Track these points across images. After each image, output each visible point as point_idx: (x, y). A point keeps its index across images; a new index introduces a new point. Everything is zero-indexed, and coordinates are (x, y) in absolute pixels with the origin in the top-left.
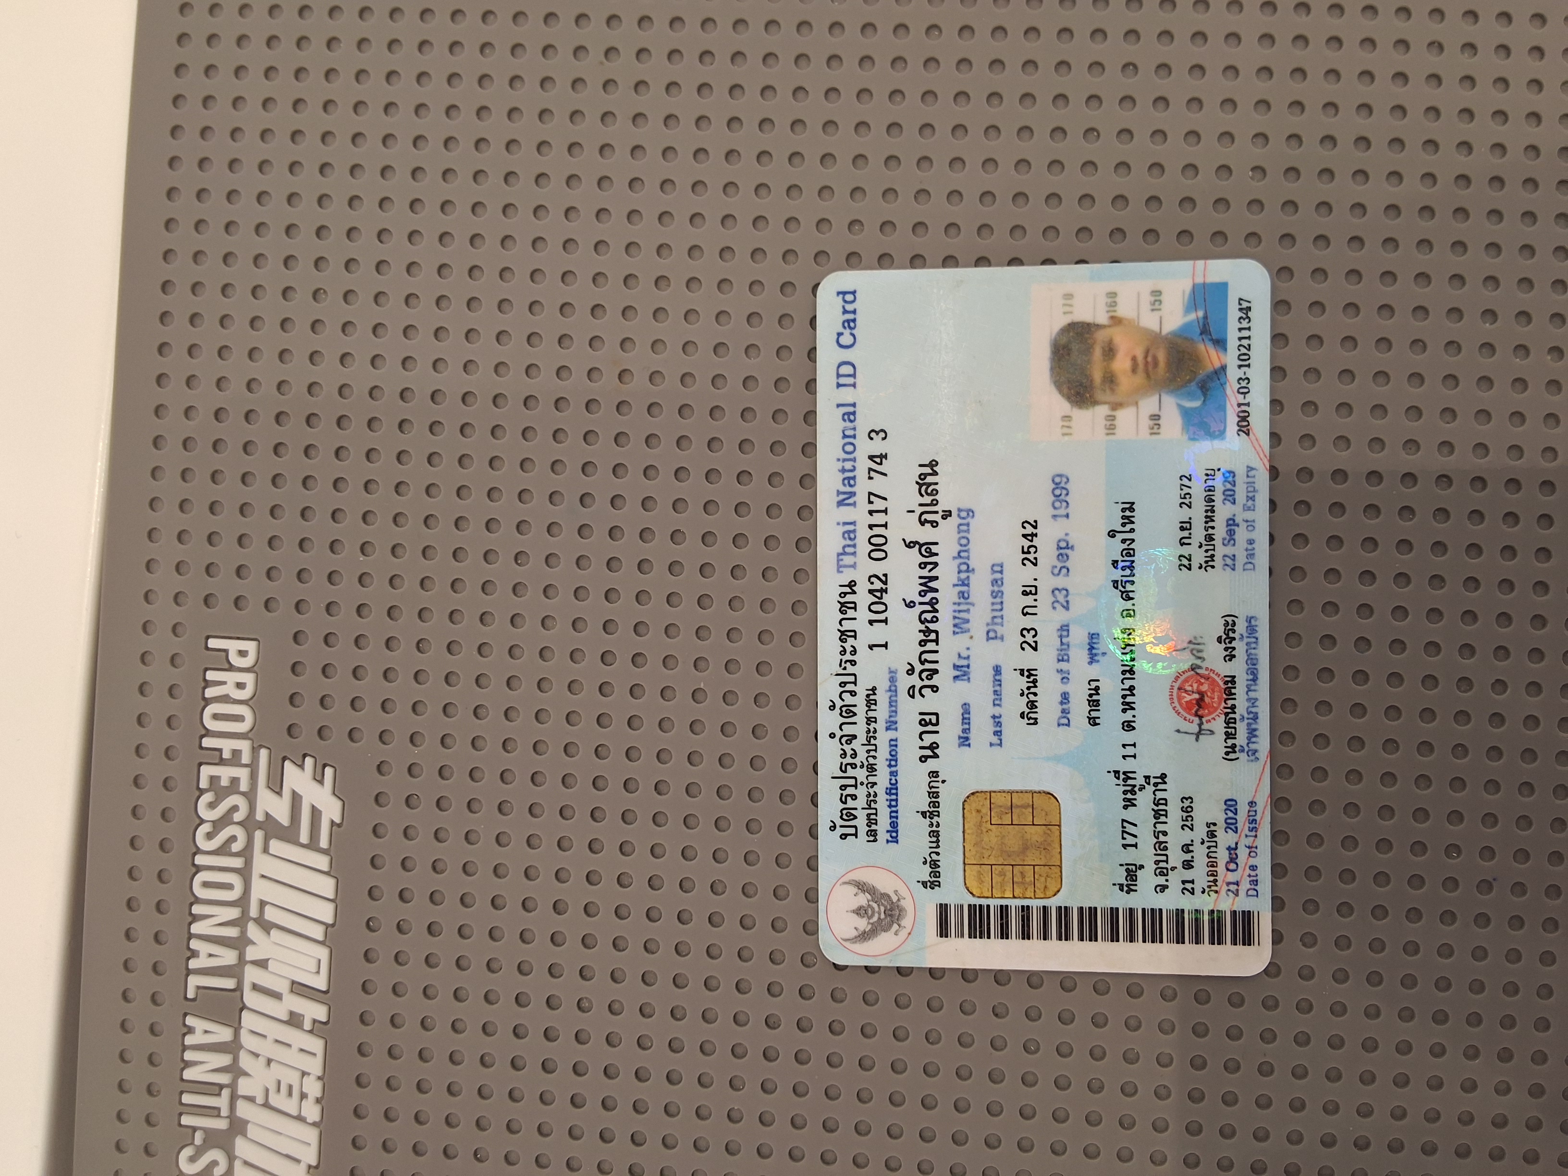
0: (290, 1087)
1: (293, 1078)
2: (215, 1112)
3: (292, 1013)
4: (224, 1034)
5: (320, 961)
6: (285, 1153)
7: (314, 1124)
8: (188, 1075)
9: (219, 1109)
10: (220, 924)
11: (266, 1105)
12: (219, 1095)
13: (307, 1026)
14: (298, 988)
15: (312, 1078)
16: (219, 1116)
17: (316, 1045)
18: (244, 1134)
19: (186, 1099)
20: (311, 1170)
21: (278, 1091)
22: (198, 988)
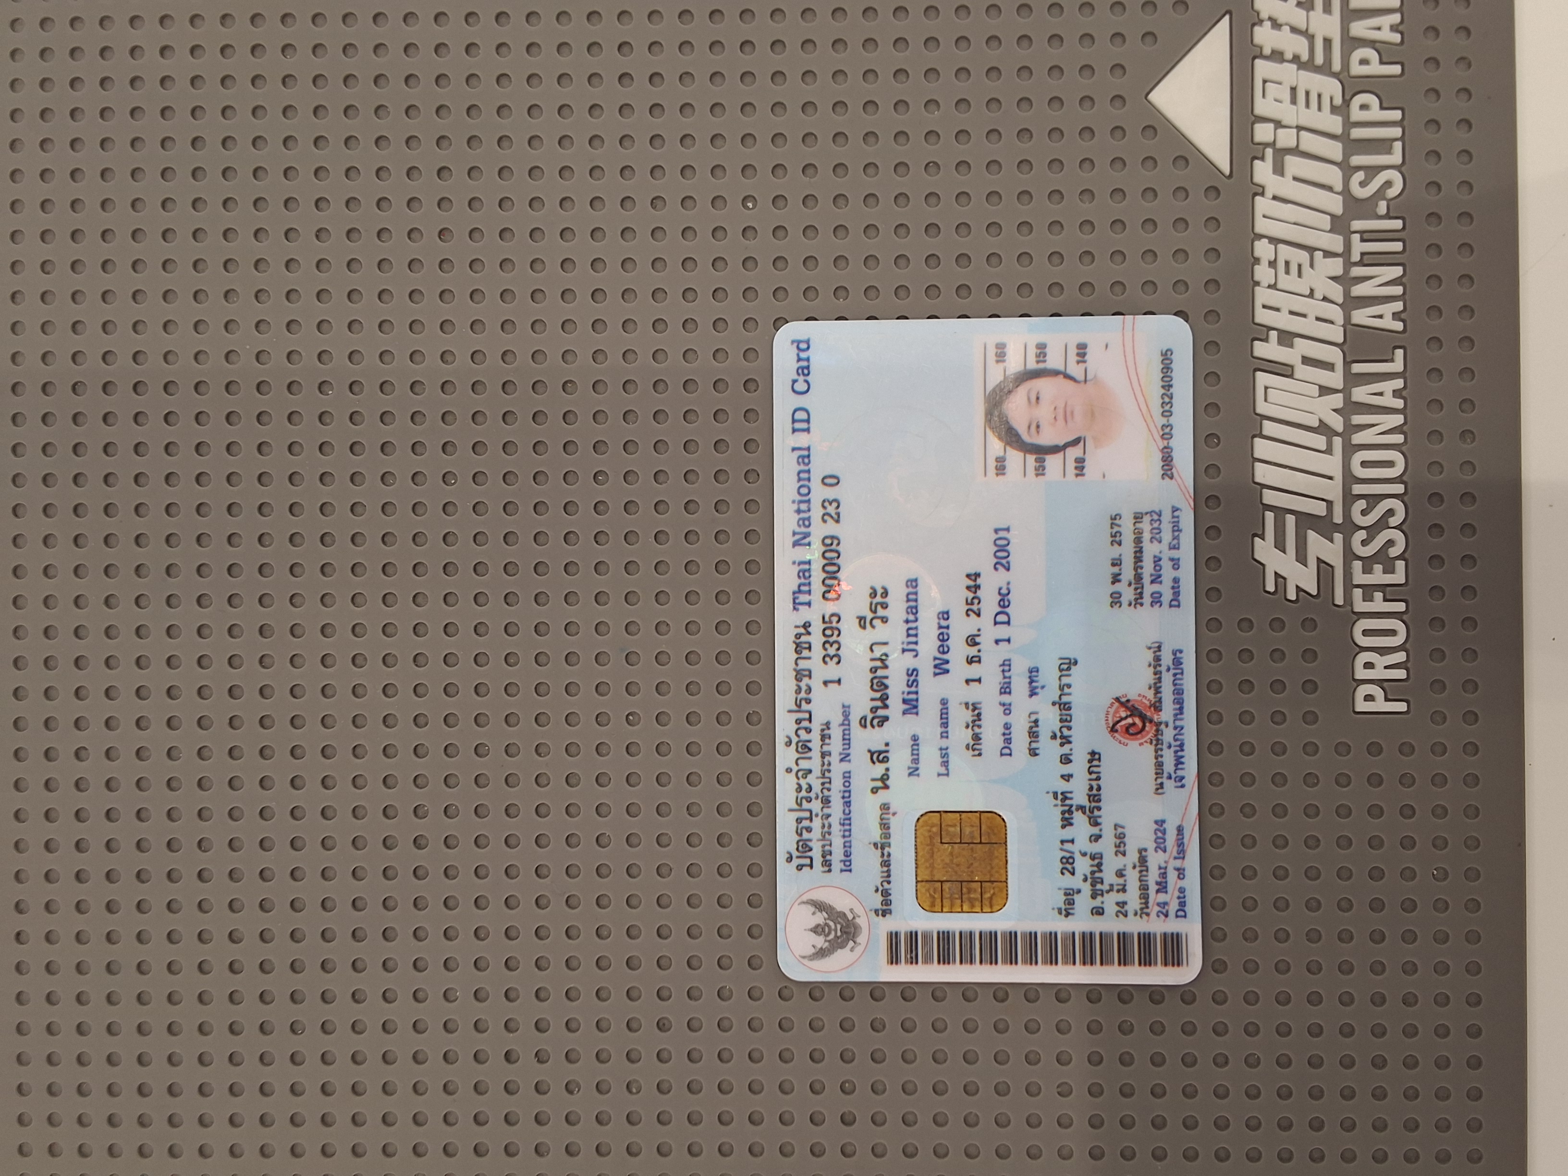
0: (1287, 272)
1: (1285, 281)
2: (1367, 236)
3: (1291, 346)
4: (1361, 316)
5: (1266, 400)
6: (1289, 205)
7: (1261, 236)
8: (1398, 271)
9: (1362, 240)
10: (1373, 425)
11: (1311, 250)
12: (1363, 254)
13: (1273, 334)
14: (1285, 370)
15: (1265, 283)
16: (1361, 233)
17: (1263, 316)
18: (1334, 218)
19: (1398, 246)
20: (1261, 191)
21: (1300, 266)
22: (1392, 360)
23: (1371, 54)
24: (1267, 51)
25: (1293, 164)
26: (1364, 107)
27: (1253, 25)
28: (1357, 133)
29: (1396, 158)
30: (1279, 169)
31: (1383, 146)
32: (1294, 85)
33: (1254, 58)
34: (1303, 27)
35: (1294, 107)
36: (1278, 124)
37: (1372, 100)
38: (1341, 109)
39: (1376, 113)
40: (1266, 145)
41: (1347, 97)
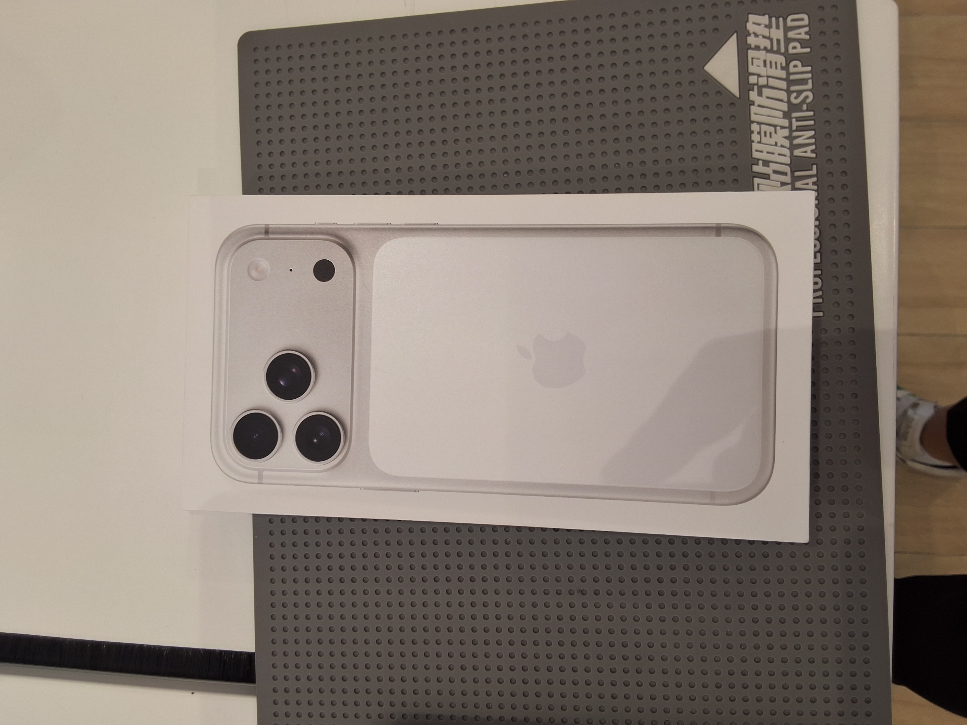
0: (765, 135)
1: (764, 140)
2: (798, 119)
3: (768, 166)
4: (797, 152)
6: (765, 108)
7: (753, 122)
8: (812, 133)
9: (797, 121)
11: (775, 126)
12: (797, 127)
13: (760, 162)
14: (766, 177)
15: (756, 141)
16: (796, 118)
17: (756, 155)
18: (784, 112)
19: (812, 122)
20: (753, 103)
21: (770, 133)
22: (811, 170)
23: (797, 45)
24: (753, 46)
25: (766, 92)
26: (795, 66)
27: (747, 36)
28: (792, 77)
29: (810, 86)
30: (760, 94)
31: (804, 82)
32: (765, 59)
33: (748, 49)
34: (767, 35)
35: (765, 69)
36: (759, 76)
37: (798, 63)
38: (785, 68)
39: (800, 68)
40: (754, 84)
41: (788, 62)
